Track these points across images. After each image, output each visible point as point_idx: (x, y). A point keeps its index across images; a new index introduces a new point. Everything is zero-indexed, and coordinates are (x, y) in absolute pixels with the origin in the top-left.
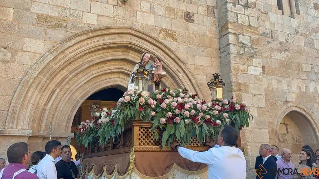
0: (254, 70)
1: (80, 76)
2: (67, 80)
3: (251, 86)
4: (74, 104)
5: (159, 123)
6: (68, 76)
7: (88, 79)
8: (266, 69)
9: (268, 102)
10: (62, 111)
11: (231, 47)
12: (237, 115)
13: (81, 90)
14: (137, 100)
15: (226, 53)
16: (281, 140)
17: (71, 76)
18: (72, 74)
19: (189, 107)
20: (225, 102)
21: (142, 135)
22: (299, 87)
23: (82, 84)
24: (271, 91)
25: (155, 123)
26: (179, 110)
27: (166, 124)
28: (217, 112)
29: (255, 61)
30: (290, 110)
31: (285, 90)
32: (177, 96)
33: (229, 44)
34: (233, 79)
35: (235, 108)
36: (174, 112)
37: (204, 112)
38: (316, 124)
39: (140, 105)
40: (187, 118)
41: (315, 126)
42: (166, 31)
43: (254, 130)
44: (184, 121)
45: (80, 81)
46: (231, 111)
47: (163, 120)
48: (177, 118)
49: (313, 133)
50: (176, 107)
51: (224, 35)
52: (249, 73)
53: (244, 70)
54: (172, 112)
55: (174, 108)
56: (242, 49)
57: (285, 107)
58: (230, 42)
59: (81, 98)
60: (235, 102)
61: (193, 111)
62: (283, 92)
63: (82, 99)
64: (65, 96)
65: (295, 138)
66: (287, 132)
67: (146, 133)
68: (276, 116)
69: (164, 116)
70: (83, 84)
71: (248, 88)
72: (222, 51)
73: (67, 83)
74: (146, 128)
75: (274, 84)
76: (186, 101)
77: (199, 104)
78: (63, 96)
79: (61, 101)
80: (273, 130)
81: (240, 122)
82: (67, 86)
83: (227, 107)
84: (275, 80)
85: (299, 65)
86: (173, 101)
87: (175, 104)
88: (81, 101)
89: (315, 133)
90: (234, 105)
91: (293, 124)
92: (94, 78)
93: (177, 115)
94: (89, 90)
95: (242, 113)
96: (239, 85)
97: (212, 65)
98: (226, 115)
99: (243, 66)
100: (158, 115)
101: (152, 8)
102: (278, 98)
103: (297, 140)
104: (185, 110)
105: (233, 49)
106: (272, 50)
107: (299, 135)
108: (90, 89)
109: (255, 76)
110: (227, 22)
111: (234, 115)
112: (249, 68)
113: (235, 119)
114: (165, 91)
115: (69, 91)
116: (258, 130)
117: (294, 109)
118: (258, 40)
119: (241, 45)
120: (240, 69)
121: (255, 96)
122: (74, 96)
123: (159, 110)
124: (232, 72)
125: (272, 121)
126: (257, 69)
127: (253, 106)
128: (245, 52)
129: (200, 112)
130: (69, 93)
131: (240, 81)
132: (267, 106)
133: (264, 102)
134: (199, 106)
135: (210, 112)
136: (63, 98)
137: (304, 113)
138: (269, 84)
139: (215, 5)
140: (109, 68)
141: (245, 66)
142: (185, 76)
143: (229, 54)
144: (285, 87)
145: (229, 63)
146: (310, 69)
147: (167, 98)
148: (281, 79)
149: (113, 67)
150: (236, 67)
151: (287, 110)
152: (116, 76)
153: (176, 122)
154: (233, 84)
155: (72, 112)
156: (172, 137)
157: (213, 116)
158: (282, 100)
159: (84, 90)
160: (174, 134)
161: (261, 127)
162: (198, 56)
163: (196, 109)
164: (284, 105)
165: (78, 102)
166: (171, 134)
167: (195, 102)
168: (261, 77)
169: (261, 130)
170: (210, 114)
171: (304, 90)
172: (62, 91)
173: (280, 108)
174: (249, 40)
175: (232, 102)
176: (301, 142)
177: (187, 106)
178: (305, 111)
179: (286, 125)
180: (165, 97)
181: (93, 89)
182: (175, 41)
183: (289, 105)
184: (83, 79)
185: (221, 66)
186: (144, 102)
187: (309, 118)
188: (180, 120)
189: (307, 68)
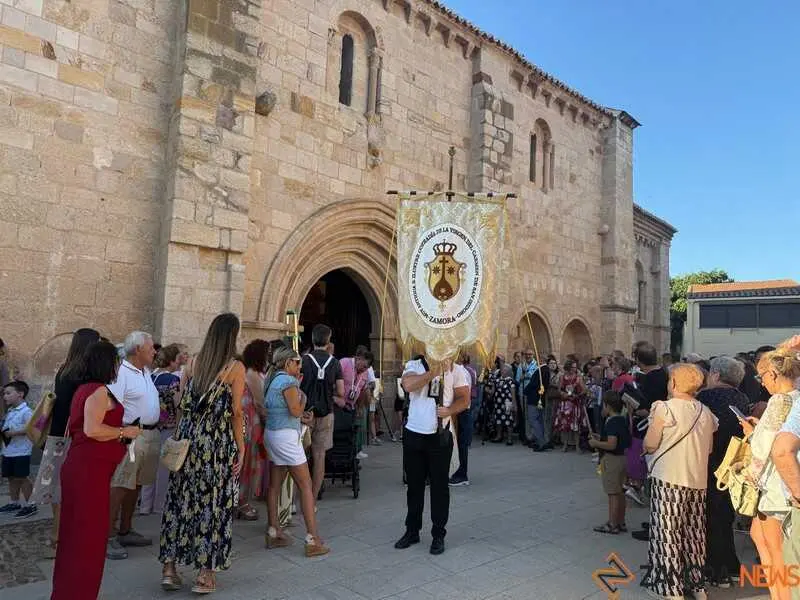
9: (511, 303)
22: (540, 283)
30: (528, 311)
31: (526, 288)
38: (551, 329)
41: (550, 332)
49: (546, 340)
62: (524, 289)
66: (519, 336)
68: (513, 317)
75: (517, 278)
85: (544, 257)
89: (549, 339)
91: (526, 327)
101: (401, 175)
102: (518, 295)
117: (532, 310)
132: (509, 307)
133: (507, 301)
137: (539, 314)
139: (465, 173)
144: (526, 283)
146: (554, 262)
148: (524, 272)
151: (525, 311)
152: (347, 256)
158: (521, 299)
171: (544, 288)
178: (544, 314)
183: (528, 304)
187: (545, 320)
189: (551, 260)
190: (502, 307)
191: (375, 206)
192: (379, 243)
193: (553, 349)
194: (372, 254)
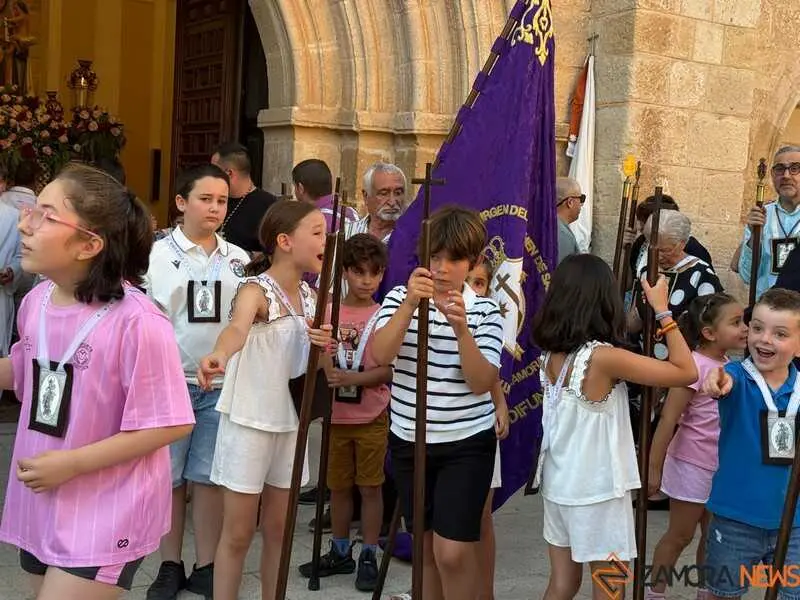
9: (770, 11)
43: (699, 116)
68: (789, 71)
80: (765, 126)
116: (712, 119)
125: (769, 89)
127: (708, 17)
132: (761, 27)
133: (756, 4)
161: (726, 110)
169: (723, 121)
190: (734, 23)
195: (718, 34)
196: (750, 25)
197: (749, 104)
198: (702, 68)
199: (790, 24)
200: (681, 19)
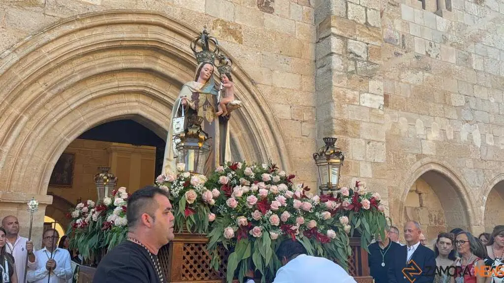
0: (371, 99)
1: (66, 95)
2: (43, 100)
3: (364, 125)
4: (54, 145)
5: (222, 236)
6: (45, 94)
7: (82, 101)
8: (390, 100)
9: (391, 155)
10: (32, 156)
11: (334, 58)
12: (364, 220)
13: (68, 120)
14: (182, 193)
15: (325, 69)
16: (410, 218)
17: (49, 95)
18: (52, 91)
19: (279, 207)
20: (344, 192)
21: (188, 257)
22: (443, 131)
23: (69, 109)
24: (397, 135)
25: (215, 236)
26: (260, 211)
27: (234, 239)
28: (329, 214)
29: (373, 84)
30: (427, 170)
31: (421, 137)
32: (258, 179)
33: (331, 54)
34: (335, 113)
35: (361, 205)
36: (251, 216)
37: (306, 214)
38: (467, 194)
39: (187, 204)
40: (274, 228)
41: (465, 197)
42: (224, 24)
44: (270, 235)
45: (66, 103)
46: (353, 210)
47: (230, 231)
48: (256, 228)
49: (462, 208)
50: (254, 205)
51: (323, 38)
52: (362, 104)
53: (354, 100)
54: (246, 216)
55: (251, 207)
56: (352, 62)
57: (419, 164)
58: (333, 51)
59: (68, 135)
60: (362, 194)
61: (286, 215)
62: (417, 139)
63: (68, 137)
64: (38, 130)
65: (433, 215)
66: (421, 206)
67: (196, 253)
68: (403, 178)
69: (232, 222)
70: (72, 110)
71: (358, 129)
72: (319, 64)
73: (43, 106)
74: (196, 245)
75: (403, 123)
76: (275, 192)
77: (296, 198)
78: (35, 129)
79: (31, 139)
80: (396, 201)
81: (369, 233)
82: (43, 112)
83: (347, 202)
84: (404, 119)
85: (445, 95)
86: (250, 193)
87: (253, 200)
88: (68, 140)
89: (465, 208)
90: (360, 200)
91: (431, 193)
92: (93, 99)
93: (257, 223)
94: (82, 121)
95: (373, 215)
96: (344, 123)
97: (301, 89)
98: (344, 219)
99: (353, 92)
100: (221, 221)
102: (408, 148)
103: (437, 219)
104: (271, 212)
105: (337, 63)
106: (403, 68)
107: (439, 211)
108: (84, 120)
109: (371, 109)
110: (329, 15)
111: (359, 219)
112: (362, 95)
113: (361, 226)
114: (236, 168)
115: (45, 122)
117: (433, 167)
118: (379, 50)
119: (351, 56)
120: (347, 97)
121: (369, 143)
122: (55, 131)
123: (222, 209)
124: (333, 101)
125: (395, 185)
126: (375, 98)
127: (364, 159)
128: (356, 68)
129: (298, 215)
130: (46, 125)
131: (345, 117)
132: (388, 161)
133: (384, 153)
134: (297, 203)
135: (317, 214)
136: (35, 133)
137: (449, 175)
138: (394, 125)
140: (122, 83)
141: (355, 92)
142: (254, 104)
143: (330, 70)
144: (421, 132)
145: (330, 85)
146: (463, 103)
147: (239, 184)
148: (414, 116)
149: (129, 83)
150: (341, 92)
151: (422, 168)
153: (254, 236)
154: (334, 121)
155: (50, 157)
156: (245, 266)
157: (322, 222)
158: (413, 152)
159: (74, 121)
160: (250, 259)
162: (278, 72)
163: (292, 210)
164: (417, 161)
165: (62, 141)
166: (243, 258)
167: (290, 194)
168: (381, 112)
170: (316, 219)
171: (450, 137)
172: (33, 120)
173: (411, 166)
174: (364, 49)
175: (356, 193)
176: (443, 223)
177: (276, 204)
178: (451, 172)
179: (420, 194)
180: (235, 181)
181: (89, 119)
182: (241, 42)
183: (425, 160)
184: (73, 100)
185: (316, 90)
186: (195, 199)
187: (458, 183)
188: (261, 231)
189: (458, 100)
190: (375, 161)
191: (153, 19)
192: (173, 75)
193: (472, 222)
194: (169, 93)
195: (369, 166)
196: (382, 162)
197: (386, 193)
198: (364, 179)
199: (401, 159)
200: (353, 161)
